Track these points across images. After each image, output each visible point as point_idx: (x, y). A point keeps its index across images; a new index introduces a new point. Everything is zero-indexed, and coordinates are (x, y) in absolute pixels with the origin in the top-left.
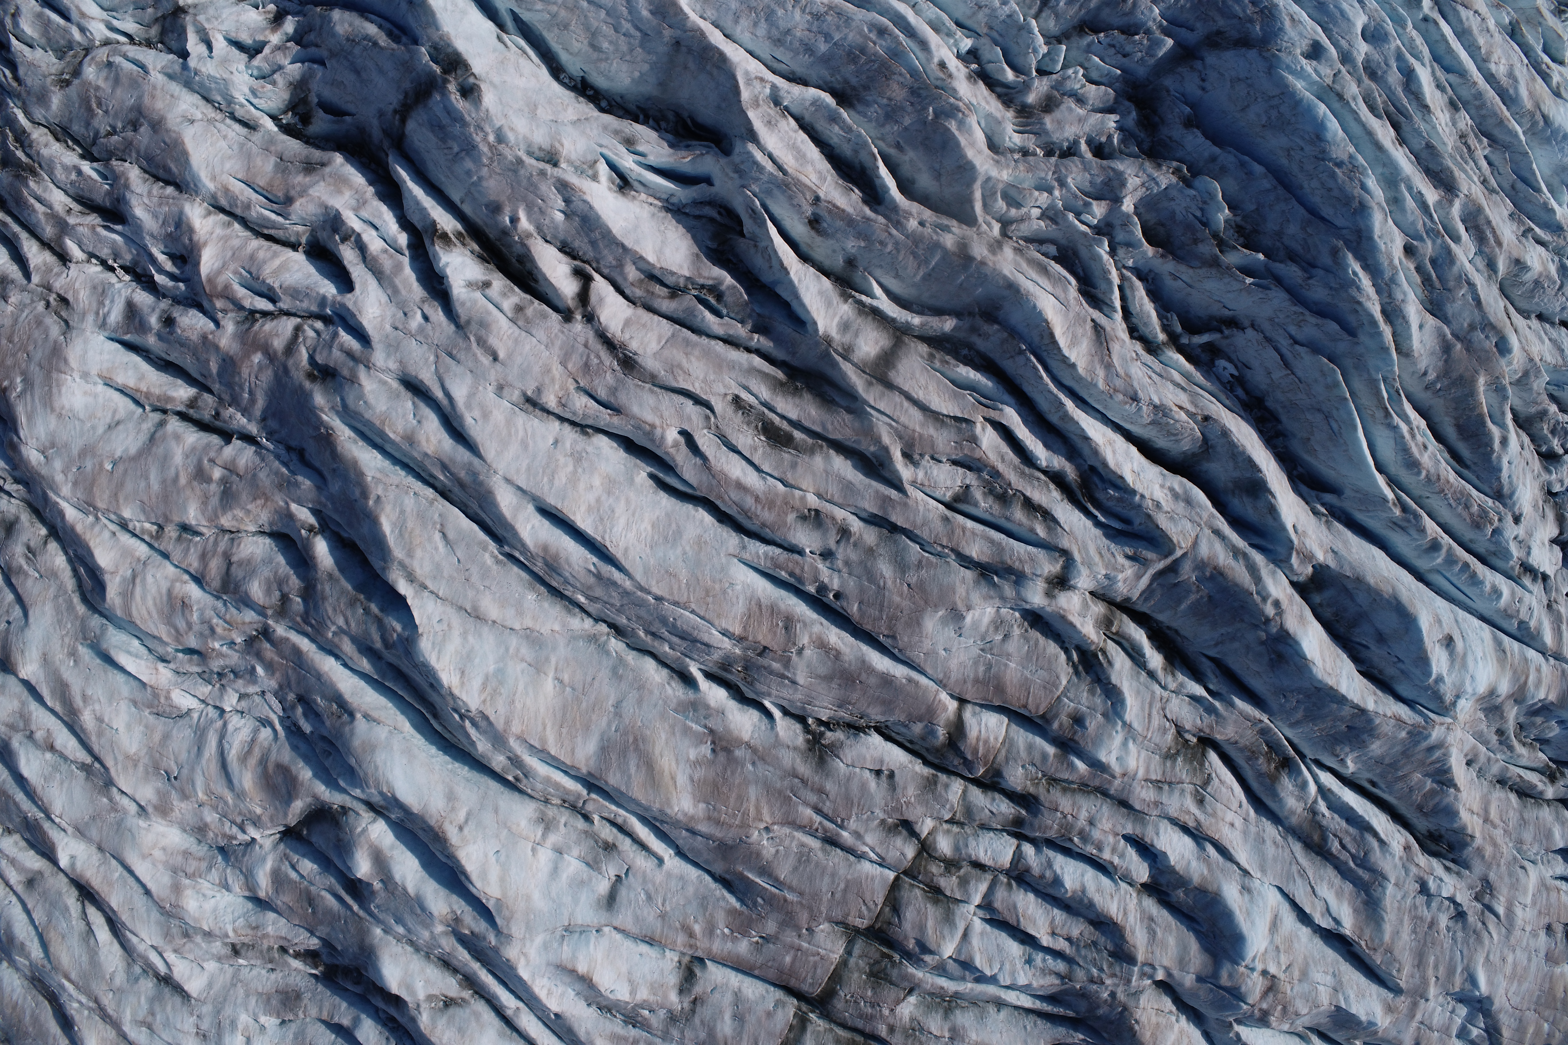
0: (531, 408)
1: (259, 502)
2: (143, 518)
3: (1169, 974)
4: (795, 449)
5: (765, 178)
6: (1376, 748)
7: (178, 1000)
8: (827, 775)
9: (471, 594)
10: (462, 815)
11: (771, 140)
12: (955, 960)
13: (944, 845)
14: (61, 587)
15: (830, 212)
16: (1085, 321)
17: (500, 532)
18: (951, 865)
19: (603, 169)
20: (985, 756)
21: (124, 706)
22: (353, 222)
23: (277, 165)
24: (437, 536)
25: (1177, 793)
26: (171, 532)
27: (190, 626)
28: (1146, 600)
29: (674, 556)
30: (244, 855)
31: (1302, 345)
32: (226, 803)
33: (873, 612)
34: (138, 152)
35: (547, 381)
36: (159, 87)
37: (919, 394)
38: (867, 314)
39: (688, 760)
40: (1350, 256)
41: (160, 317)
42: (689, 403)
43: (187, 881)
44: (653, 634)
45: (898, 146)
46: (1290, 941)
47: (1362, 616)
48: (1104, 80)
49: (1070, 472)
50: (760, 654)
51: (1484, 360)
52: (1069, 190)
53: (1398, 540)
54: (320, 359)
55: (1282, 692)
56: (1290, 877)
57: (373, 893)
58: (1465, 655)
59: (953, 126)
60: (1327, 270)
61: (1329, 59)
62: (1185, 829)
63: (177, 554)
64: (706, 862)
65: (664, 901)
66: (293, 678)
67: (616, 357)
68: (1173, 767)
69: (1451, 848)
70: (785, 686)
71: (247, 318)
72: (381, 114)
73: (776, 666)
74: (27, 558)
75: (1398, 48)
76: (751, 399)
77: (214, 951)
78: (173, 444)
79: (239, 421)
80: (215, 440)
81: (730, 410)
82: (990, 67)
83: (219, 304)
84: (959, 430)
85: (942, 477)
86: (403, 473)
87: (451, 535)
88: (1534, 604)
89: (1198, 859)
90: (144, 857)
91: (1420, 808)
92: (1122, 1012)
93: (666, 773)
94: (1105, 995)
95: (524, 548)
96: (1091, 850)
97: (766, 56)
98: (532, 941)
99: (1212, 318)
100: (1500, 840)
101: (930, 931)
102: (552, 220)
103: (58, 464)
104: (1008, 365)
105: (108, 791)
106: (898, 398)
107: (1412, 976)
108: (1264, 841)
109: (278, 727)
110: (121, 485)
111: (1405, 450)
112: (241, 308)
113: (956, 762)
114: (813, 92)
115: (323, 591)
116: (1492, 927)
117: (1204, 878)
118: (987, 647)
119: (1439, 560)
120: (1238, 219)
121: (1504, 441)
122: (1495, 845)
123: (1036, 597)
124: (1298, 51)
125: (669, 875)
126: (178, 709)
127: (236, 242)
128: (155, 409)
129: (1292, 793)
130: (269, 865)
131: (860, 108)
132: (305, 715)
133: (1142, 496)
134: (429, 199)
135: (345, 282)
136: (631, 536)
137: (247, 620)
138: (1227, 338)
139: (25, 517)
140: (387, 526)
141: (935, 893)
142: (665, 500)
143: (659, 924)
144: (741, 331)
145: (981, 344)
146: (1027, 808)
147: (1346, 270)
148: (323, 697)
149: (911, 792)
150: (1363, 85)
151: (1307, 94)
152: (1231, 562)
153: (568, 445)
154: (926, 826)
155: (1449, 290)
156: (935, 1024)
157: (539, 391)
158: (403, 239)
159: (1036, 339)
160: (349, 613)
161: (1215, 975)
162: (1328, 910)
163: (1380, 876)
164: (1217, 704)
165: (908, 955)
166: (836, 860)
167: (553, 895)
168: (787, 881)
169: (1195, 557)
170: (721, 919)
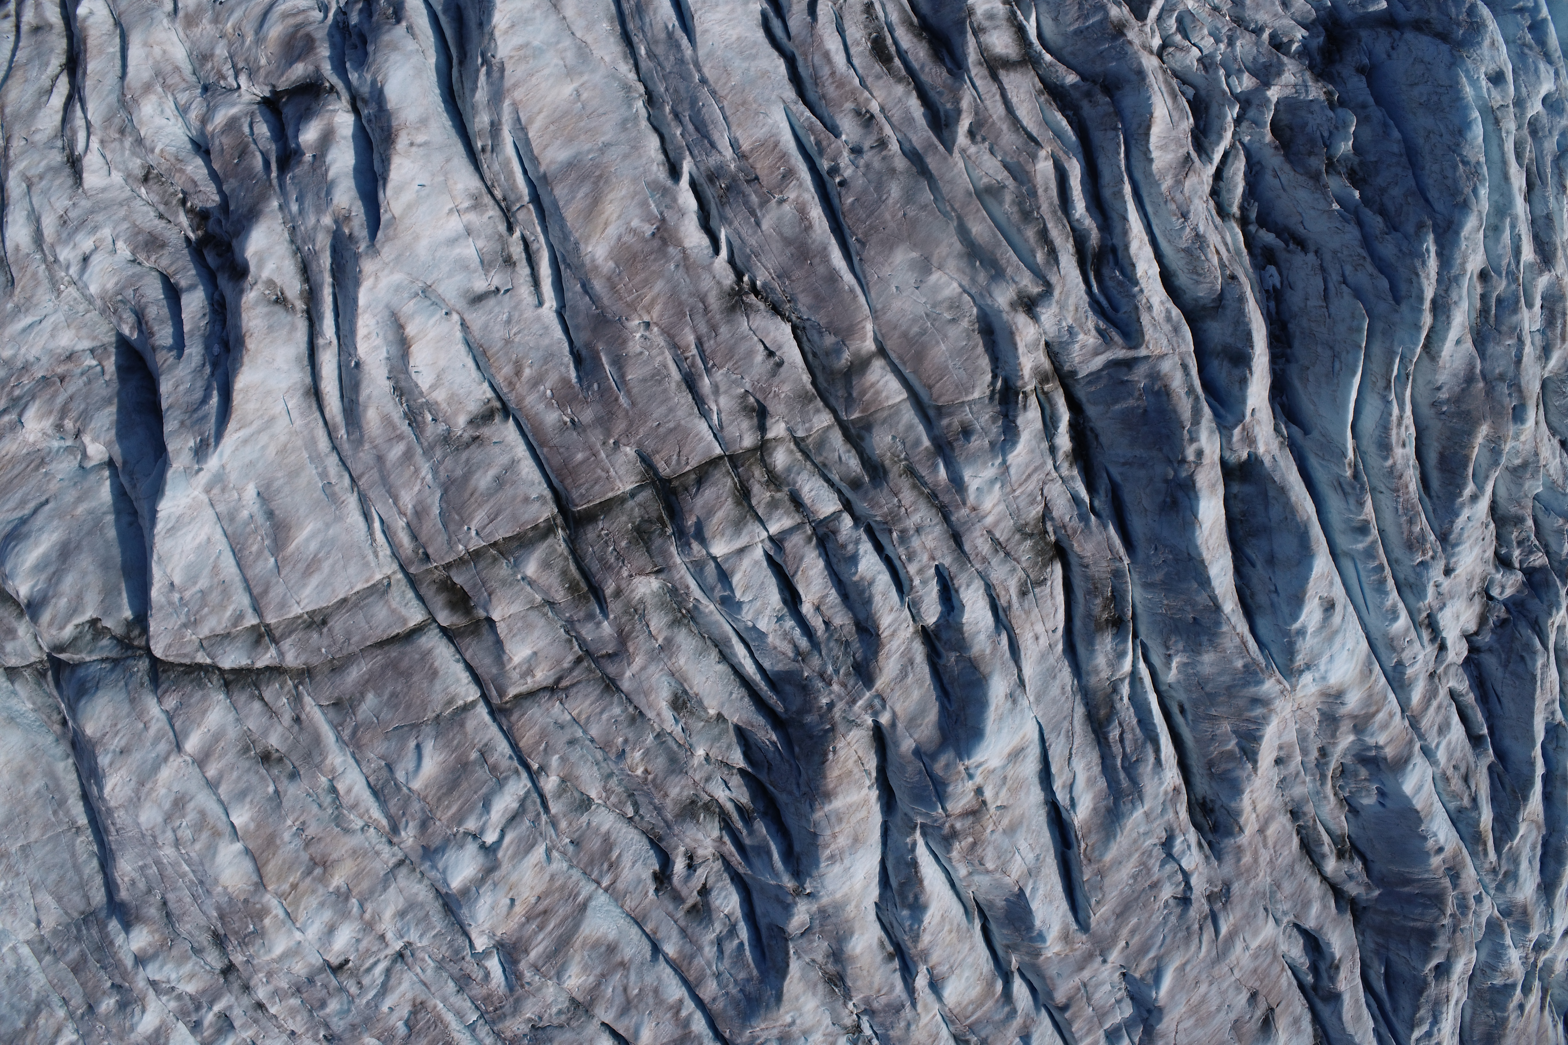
3: (893, 724)
4: (889, 70)
6: (1208, 662)
7: (70, 181)
8: (728, 322)
10: (420, 138)
12: (718, 566)
13: (780, 458)
16: (1182, 146)
18: (774, 480)
20: (869, 404)
25: (1007, 568)
28: (1090, 383)
29: (738, 65)
30: (221, 95)
31: (1349, 287)
32: (243, 42)
33: (862, 214)
37: (1014, 100)
38: (1013, 25)
39: (629, 223)
40: (1431, 238)
43: (160, 89)
44: (677, 116)
46: (1020, 785)
47: (1265, 531)
49: (1094, 237)
50: (748, 182)
51: (1496, 413)
52: (1233, 51)
53: (1334, 503)
55: (1156, 541)
56: (1057, 728)
57: (299, 162)
58: (1336, 632)
60: (1406, 237)
61: (1505, 93)
62: (994, 607)
65: (519, 332)
68: (1020, 543)
69: (1216, 828)
70: (749, 223)
73: (754, 199)
76: (881, 14)
77: (131, 165)
81: (859, 8)
84: (1027, 143)
85: (989, 163)
88: (1421, 659)
89: (989, 637)
90: (146, 44)
91: (1210, 765)
92: (827, 731)
93: (604, 216)
94: (824, 701)
96: (901, 552)
98: (392, 272)
99: (1286, 228)
100: (1262, 863)
101: (715, 521)
104: (1098, 136)
106: (994, 88)
107: (1106, 921)
108: (1055, 677)
109: (331, 15)
111: (1385, 428)
113: (840, 393)
116: (1206, 940)
117: (982, 654)
118: (933, 316)
119: (1360, 546)
120: (1356, 160)
121: (1474, 498)
122: (1256, 861)
123: (1001, 298)
124: (1484, 68)
125: (538, 319)
129: (1106, 654)
130: (234, 111)
132: (361, 11)
133: (1141, 291)
136: (717, 29)
138: (1288, 252)
141: (743, 494)
142: (760, 34)
143: (500, 344)
145: (1087, 109)
146: (873, 479)
147: (1422, 244)
149: (786, 389)
150: (1521, 133)
151: (1472, 99)
152: (1182, 394)
154: (777, 429)
155: (1500, 332)
156: (658, 622)
159: (1134, 124)
161: (934, 756)
162: (1072, 786)
163: (1137, 792)
164: (1093, 519)
165: (681, 535)
166: (683, 401)
167: (438, 254)
168: (631, 385)
169: (1154, 366)
170: (552, 379)
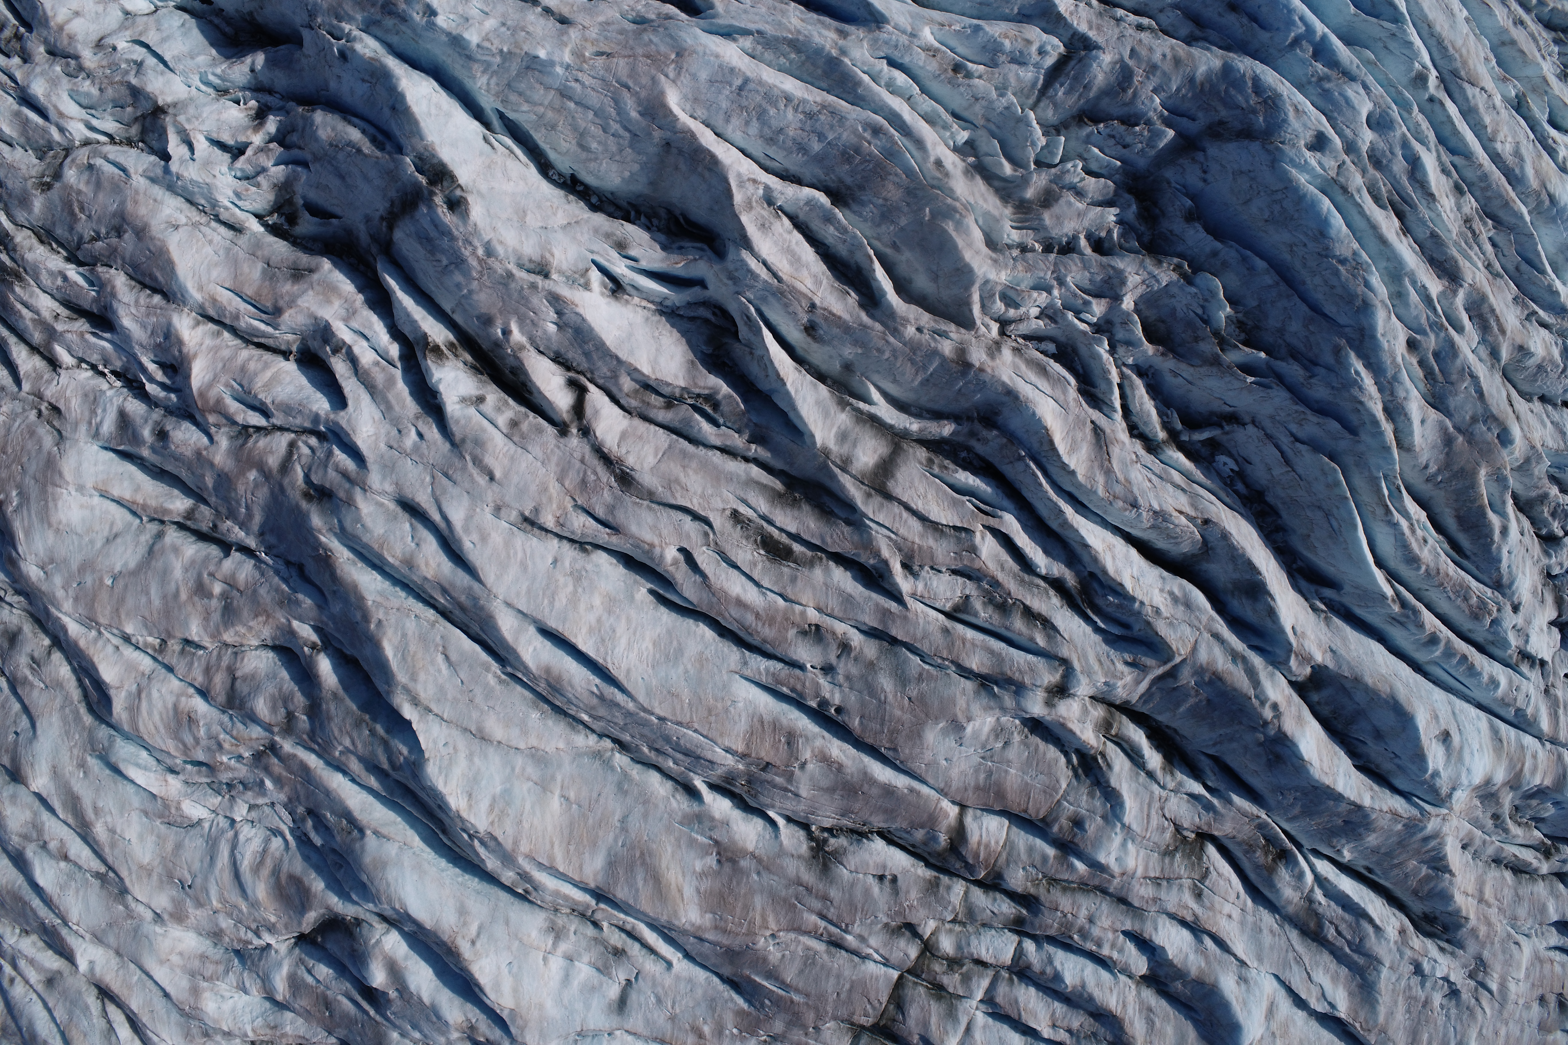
0: (529, 528)
1: (261, 619)
2: (145, 633)
4: (795, 562)
5: (759, 285)
6: (1372, 840)
8: (831, 882)
9: (475, 715)
10: (473, 929)
11: (764, 245)
13: (947, 945)
14: (67, 698)
15: (826, 319)
16: (1084, 424)
17: (502, 653)
18: (954, 963)
19: (595, 275)
20: (986, 860)
21: (135, 816)
22: (344, 333)
23: (264, 272)
24: (440, 658)
25: (1175, 889)
26: (174, 646)
27: (197, 741)
28: (1145, 702)
29: (676, 675)
30: (260, 959)
31: (1303, 443)
32: (240, 911)
33: (875, 726)
34: (123, 259)
35: (544, 500)
36: (141, 191)
37: (918, 505)
38: (864, 422)
39: (694, 872)
40: (1353, 354)
41: (153, 430)
42: (688, 519)
43: (205, 984)
44: (657, 750)
45: (894, 246)
46: (1285, 1027)
47: (1360, 714)
48: (1103, 171)
49: (1070, 578)
50: (764, 769)
51: (1486, 453)
52: (1068, 289)
53: (1396, 634)
54: (315, 479)
55: (1280, 790)
56: (1286, 965)
57: (389, 1001)
58: (1461, 748)
59: (950, 227)
60: (1329, 369)
61: (1333, 151)
62: (1183, 923)
63: (181, 667)
64: (714, 965)
65: (674, 1003)
66: (302, 793)
67: (613, 472)
68: (1172, 863)
69: (1446, 928)
70: (788, 798)
71: (240, 433)
72: (368, 219)
73: (779, 780)
74: (32, 668)
75: (1404, 135)
76: (750, 513)
78: (172, 557)
79: (238, 534)
80: (214, 551)
81: (729, 525)
82: (987, 160)
83: (212, 419)
84: (959, 539)
85: (941, 588)
86: (403, 594)
87: (453, 657)
88: (1532, 691)
89: (1196, 951)
90: (162, 962)
91: (1415, 893)
93: (673, 886)
95: (526, 670)
96: (1091, 946)
97: (758, 153)
99: (1212, 413)
100: (1494, 919)
101: (933, 1027)
102: (545, 332)
103: (58, 580)
104: (1008, 470)
105: (123, 898)
106: (897, 509)
108: (1261, 930)
109: (289, 837)
110: (122, 600)
111: (1405, 546)
112: (234, 423)
113: (957, 866)
114: (808, 192)
115: (328, 711)
116: (1485, 1003)
117: (1201, 971)
118: (988, 754)
119: (1438, 653)
120: (1240, 315)
121: (1504, 531)
122: (1489, 924)
123: (1036, 707)
124: (1302, 143)
125: (678, 978)
126: (189, 819)
127: (226, 353)
128: (152, 520)
129: (1289, 884)
130: (285, 970)
131: (855, 207)
132: (315, 827)
133: (1142, 603)
134: (420, 309)
135: (339, 399)
136: (633, 656)
137: (254, 736)
138: (1227, 433)
139: (28, 628)
140: (389, 650)
141: (938, 990)
142: (666, 616)
143: (669, 1026)
144: (738, 441)
145: (979, 448)
146: (1028, 907)
147: (1348, 369)
148: (333, 813)
149: (914, 895)
150: (1368, 176)
151: (1311, 188)
152: (1230, 666)
153: (567, 564)
154: (928, 928)
155: (1452, 384)
157: (536, 510)
158: (394, 350)
159: (1036, 445)
160: (355, 735)
162: (1323, 995)
163: (1374, 961)
164: (1215, 801)
166: (841, 962)
167: (566, 1001)
168: (794, 983)
169: (1194, 663)
170: (729, 1020)
